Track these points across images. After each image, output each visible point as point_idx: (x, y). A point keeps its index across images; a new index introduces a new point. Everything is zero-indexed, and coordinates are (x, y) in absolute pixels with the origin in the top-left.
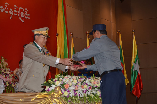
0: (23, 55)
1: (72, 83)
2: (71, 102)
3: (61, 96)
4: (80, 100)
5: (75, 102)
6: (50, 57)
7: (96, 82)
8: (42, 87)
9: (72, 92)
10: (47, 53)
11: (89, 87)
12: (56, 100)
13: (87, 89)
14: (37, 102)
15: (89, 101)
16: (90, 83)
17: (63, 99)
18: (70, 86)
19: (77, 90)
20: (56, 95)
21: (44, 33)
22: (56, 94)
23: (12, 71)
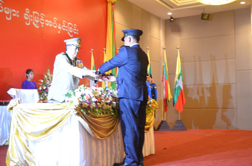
21: (76, 44)
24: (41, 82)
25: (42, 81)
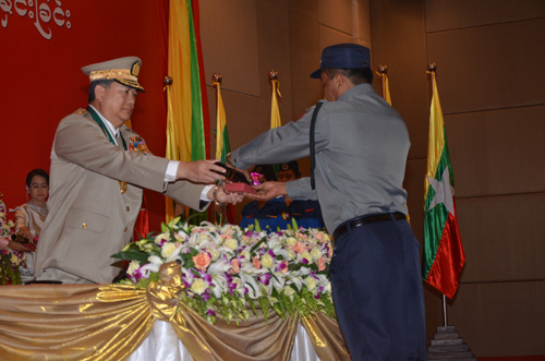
0: (53, 153)
1: (221, 249)
2: (218, 315)
3: (183, 295)
4: (248, 308)
5: (230, 317)
6: (145, 157)
7: (302, 246)
9: (220, 281)
10: (136, 146)
11: (280, 262)
12: (164, 309)
13: (273, 270)
14: (100, 316)
15: (277, 310)
16: (283, 248)
17: (190, 304)
18: (213, 259)
19: (237, 275)
20: (164, 291)
21: (126, 76)
22: (164, 288)
23: (11, 210)
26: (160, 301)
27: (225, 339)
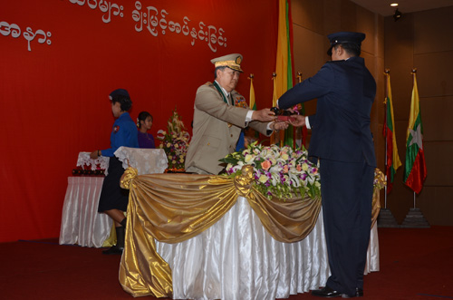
1: (279, 159)
2: (274, 195)
3: (254, 183)
4: (292, 192)
5: (281, 196)
8: (220, 165)
9: (276, 177)
10: (239, 102)
11: (313, 168)
12: (243, 190)
13: (308, 172)
14: (209, 192)
15: (310, 195)
17: (258, 188)
18: (273, 164)
19: (287, 174)
21: (232, 64)
22: (243, 179)
24: (161, 135)
25: (164, 133)
26: (241, 186)
27: (277, 208)
